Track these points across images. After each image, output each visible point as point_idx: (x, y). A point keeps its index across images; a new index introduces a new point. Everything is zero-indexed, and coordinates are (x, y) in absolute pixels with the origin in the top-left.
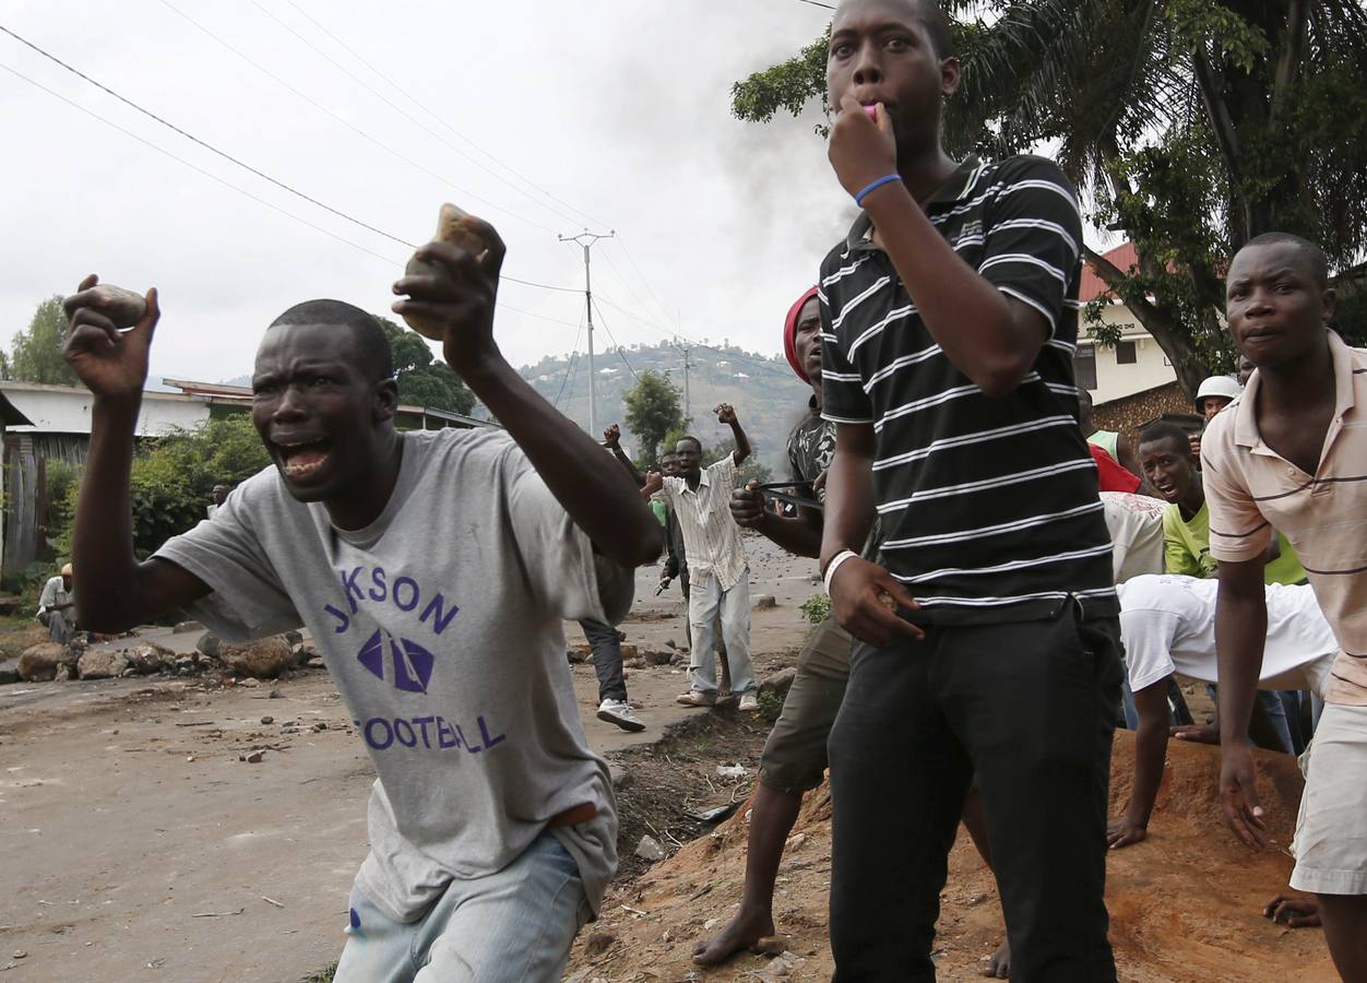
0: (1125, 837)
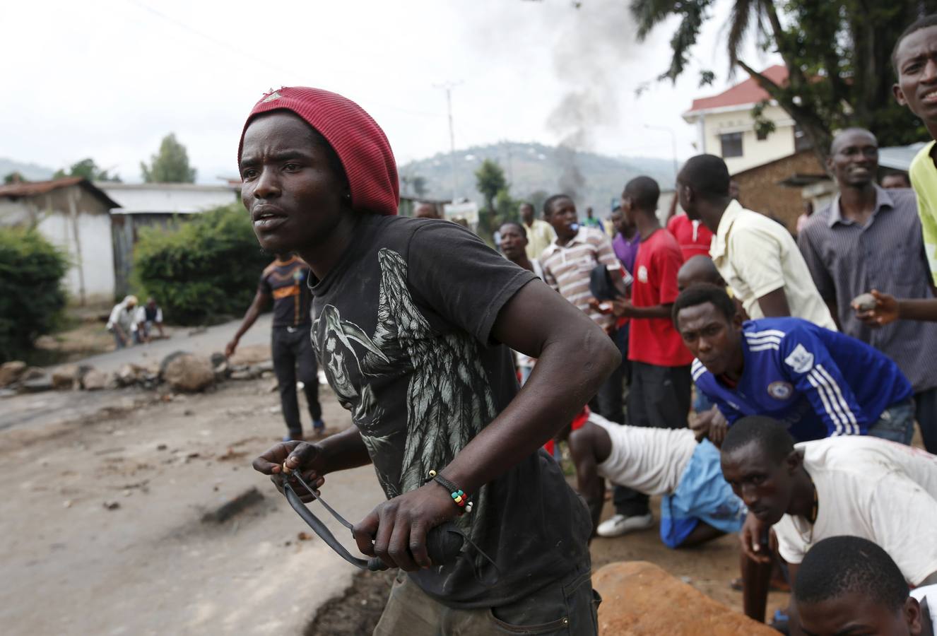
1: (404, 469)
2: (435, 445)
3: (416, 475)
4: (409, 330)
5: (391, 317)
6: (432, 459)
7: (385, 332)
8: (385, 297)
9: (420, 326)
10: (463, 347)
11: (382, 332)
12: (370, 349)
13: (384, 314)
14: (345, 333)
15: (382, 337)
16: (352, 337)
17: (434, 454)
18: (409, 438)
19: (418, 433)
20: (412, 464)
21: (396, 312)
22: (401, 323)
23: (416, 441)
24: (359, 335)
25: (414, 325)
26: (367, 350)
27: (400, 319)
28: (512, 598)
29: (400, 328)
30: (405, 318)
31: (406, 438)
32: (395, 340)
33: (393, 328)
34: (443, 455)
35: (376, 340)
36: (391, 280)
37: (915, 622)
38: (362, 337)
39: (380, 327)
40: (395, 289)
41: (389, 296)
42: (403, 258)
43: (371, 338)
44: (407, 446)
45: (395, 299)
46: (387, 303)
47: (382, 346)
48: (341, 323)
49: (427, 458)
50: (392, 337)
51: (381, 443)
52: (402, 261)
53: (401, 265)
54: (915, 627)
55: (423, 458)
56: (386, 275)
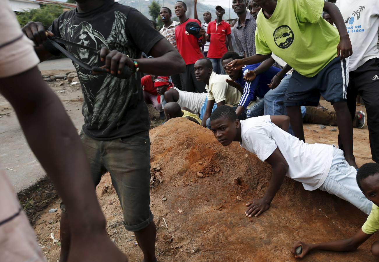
0: (261, 210)
1: (101, 89)
2: (115, 84)
3: (105, 92)
4: (120, 41)
5: (115, 34)
6: (113, 87)
7: (112, 39)
8: (114, 27)
9: (125, 41)
10: (133, 54)
11: (110, 39)
12: (104, 43)
13: (113, 32)
14: (93, 34)
15: (111, 40)
16: (97, 37)
17: (114, 86)
18: (106, 78)
19: (110, 78)
20: (105, 88)
21: (118, 33)
22: (118, 38)
23: (108, 80)
24: (100, 37)
25: (123, 40)
26: (102, 43)
27: (119, 36)
28: (129, 134)
29: (118, 39)
30: (120, 36)
31: (105, 78)
32: (115, 43)
33: (115, 39)
34: (117, 88)
35: (108, 40)
36: (119, 22)
37: (238, 125)
38: (102, 38)
39: (110, 36)
40: (119, 26)
41: (116, 27)
42: (126, 16)
43: (106, 39)
44: (104, 81)
45: (119, 29)
46: (115, 29)
47: (109, 43)
48: (92, 30)
49: (111, 87)
50: (114, 41)
51: (94, 77)
52: (125, 17)
53: (125, 18)
54: (238, 126)
55: (109, 86)
56: (117, 20)
